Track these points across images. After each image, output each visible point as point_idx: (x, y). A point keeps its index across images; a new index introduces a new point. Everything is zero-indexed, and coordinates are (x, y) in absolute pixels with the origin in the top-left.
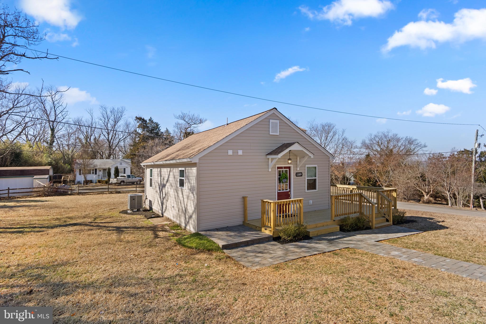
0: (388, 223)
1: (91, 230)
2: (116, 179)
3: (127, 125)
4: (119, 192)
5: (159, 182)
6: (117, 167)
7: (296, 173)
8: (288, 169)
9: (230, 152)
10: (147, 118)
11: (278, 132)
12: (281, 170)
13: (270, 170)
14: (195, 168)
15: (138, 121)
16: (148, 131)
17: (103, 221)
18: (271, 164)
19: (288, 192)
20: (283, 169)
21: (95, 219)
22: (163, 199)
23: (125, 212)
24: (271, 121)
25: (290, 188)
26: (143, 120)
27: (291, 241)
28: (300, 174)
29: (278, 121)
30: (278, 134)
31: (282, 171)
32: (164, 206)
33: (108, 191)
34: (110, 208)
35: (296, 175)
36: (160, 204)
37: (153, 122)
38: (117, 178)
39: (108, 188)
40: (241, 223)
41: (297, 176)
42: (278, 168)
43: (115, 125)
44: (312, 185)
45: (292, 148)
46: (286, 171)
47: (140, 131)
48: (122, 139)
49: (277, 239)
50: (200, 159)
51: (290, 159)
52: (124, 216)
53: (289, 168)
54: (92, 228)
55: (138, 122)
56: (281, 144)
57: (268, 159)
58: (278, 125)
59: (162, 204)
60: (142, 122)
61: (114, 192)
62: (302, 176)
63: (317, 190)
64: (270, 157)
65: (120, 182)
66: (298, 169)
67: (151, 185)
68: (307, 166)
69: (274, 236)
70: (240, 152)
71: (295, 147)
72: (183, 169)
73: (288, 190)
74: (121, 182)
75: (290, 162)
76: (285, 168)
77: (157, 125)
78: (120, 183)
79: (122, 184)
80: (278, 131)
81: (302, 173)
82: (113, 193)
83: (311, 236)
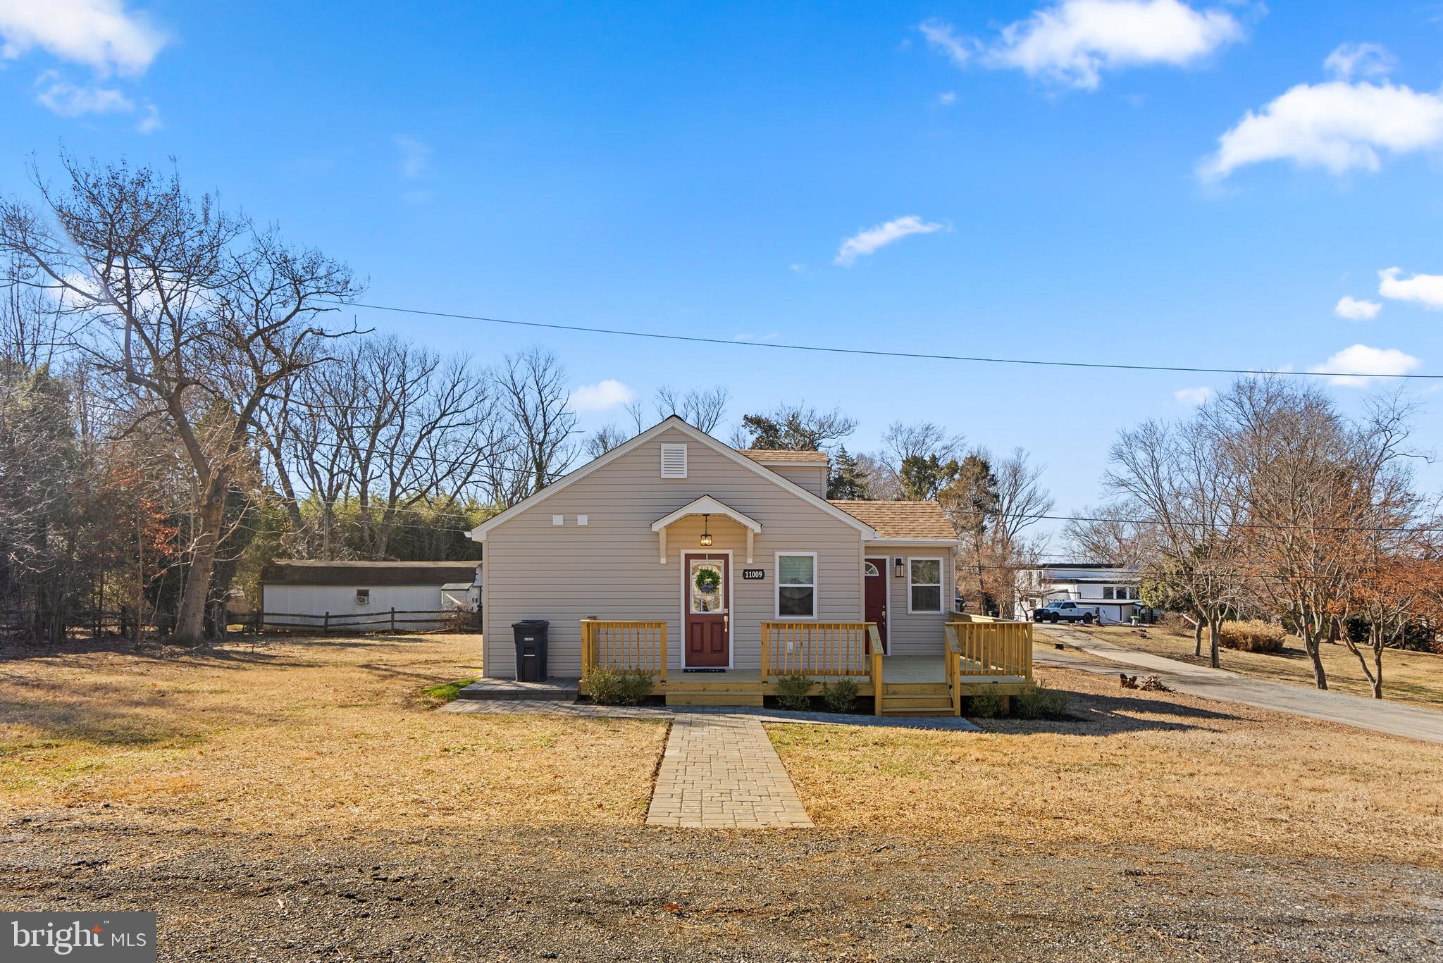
7: (745, 571)
8: (721, 561)
11: (686, 472)
12: (699, 562)
19: (723, 616)
20: (708, 563)
24: (663, 446)
25: (727, 605)
28: (755, 574)
29: (684, 446)
30: (684, 475)
35: (744, 575)
41: (745, 578)
42: (688, 556)
44: (797, 603)
46: (717, 565)
53: (726, 557)
58: (686, 454)
62: (762, 578)
63: (815, 616)
66: (750, 561)
68: (777, 554)
70: (582, 520)
73: (721, 612)
75: (709, 542)
76: (711, 558)
80: (685, 469)
81: (762, 571)
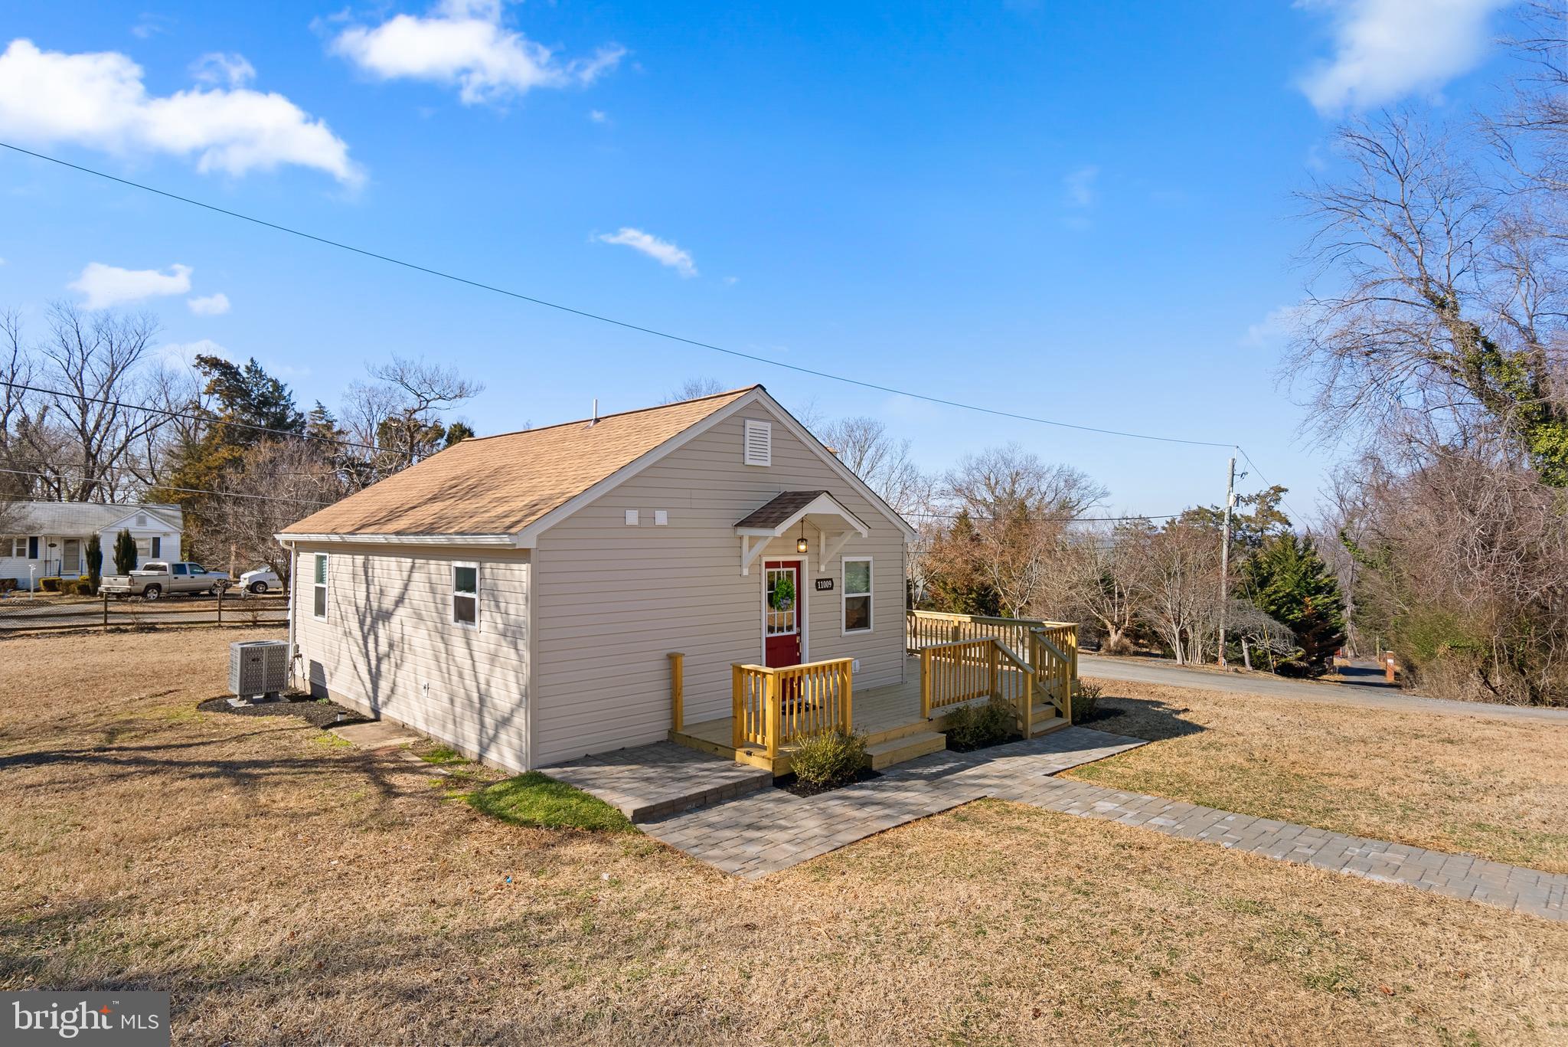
0: (1060, 721)
1: (122, 776)
2: (125, 579)
3: (164, 385)
4: (152, 628)
5: (362, 603)
6: (128, 534)
7: (818, 580)
8: (794, 570)
9: (632, 517)
10: (240, 363)
11: (769, 458)
12: (776, 570)
13: (746, 572)
14: (524, 566)
15: (207, 369)
16: (245, 409)
17: (146, 743)
18: (749, 556)
19: (794, 636)
20: (782, 569)
21: (112, 734)
22: (379, 660)
23: (219, 704)
24: (749, 423)
25: (799, 625)
26: (227, 370)
27: (827, 786)
28: (827, 584)
29: (769, 425)
30: (768, 464)
31: (779, 573)
32: (384, 686)
33: (106, 624)
34: (154, 691)
35: (817, 585)
36: (366, 677)
37: (261, 376)
38: (131, 572)
39: (107, 612)
40: (663, 735)
41: (818, 590)
42: (769, 565)
43: (111, 380)
44: (859, 615)
45: (811, 508)
46: (789, 575)
47: (214, 405)
48: (143, 429)
49: (784, 780)
50: (540, 538)
51: (802, 540)
52: (224, 721)
53: (797, 565)
54: (119, 769)
55: (205, 374)
56: (777, 495)
57: (741, 538)
58: (769, 436)
59: (375, 677)
60: (223, 374)
61: (129, 627)
62: (831, 588)
63: (872, 629)
64: (746, 532)
65: (143, 588)
66: (823, 568)
67: (320, 609)
68: (845, 559)
69: (777, 774)
70: (661, 517)
71: (821, 506)
72: (472, 565)
73: (794, 632)
74: (148, 587)
75: (802, 547)
76: (786, 564)
77: (278, 387)
78: (144, 594)
79: (152, 595)
80: (769, 455)
81: (831, 579)
82: (126, 631)
83: (875, 767)
